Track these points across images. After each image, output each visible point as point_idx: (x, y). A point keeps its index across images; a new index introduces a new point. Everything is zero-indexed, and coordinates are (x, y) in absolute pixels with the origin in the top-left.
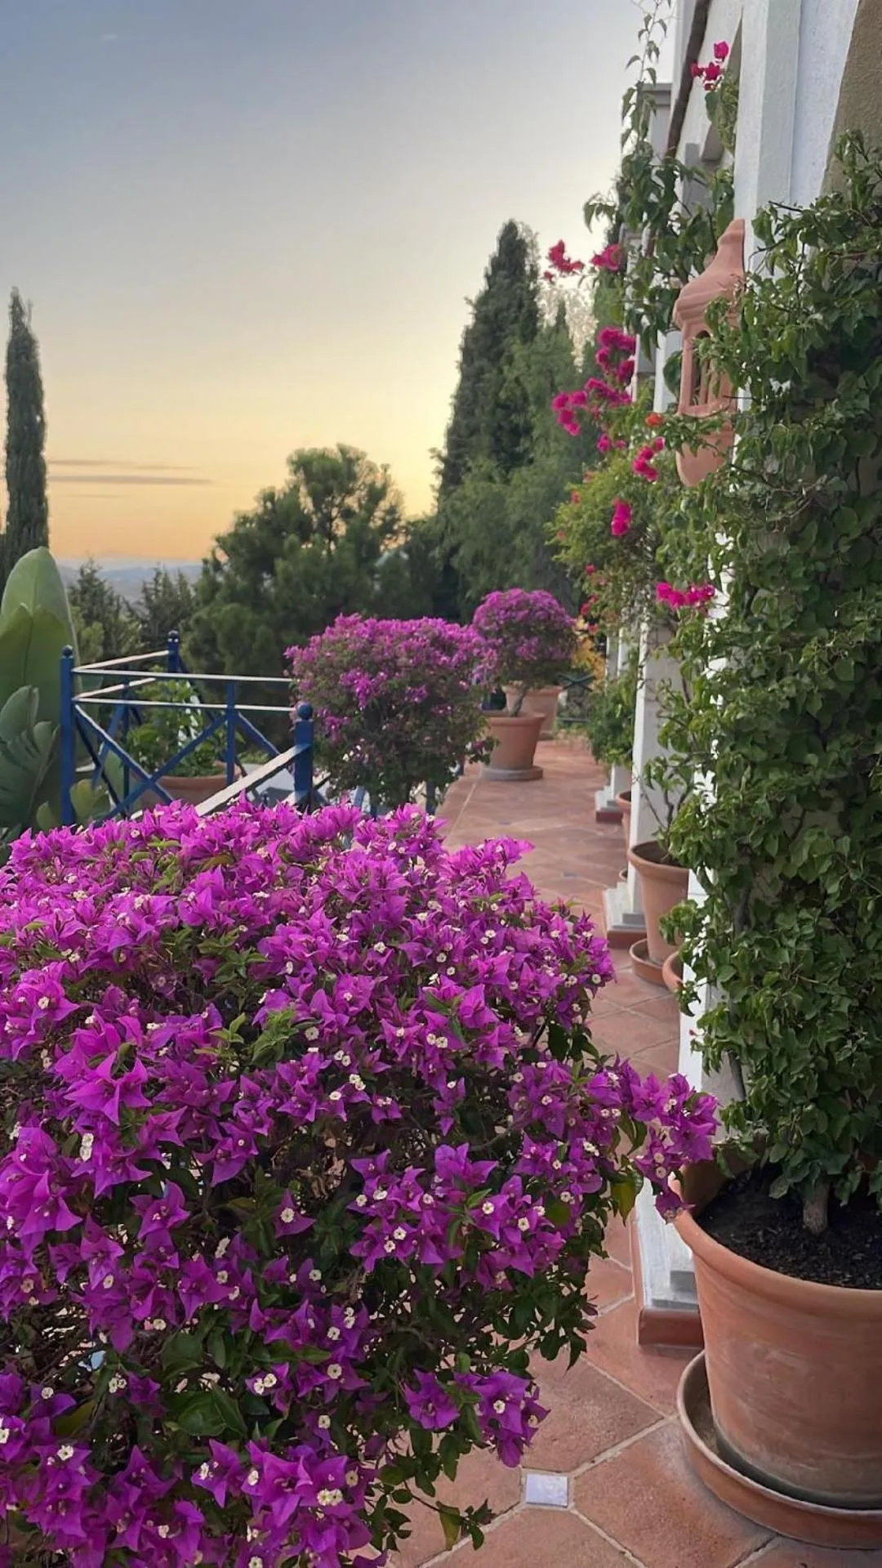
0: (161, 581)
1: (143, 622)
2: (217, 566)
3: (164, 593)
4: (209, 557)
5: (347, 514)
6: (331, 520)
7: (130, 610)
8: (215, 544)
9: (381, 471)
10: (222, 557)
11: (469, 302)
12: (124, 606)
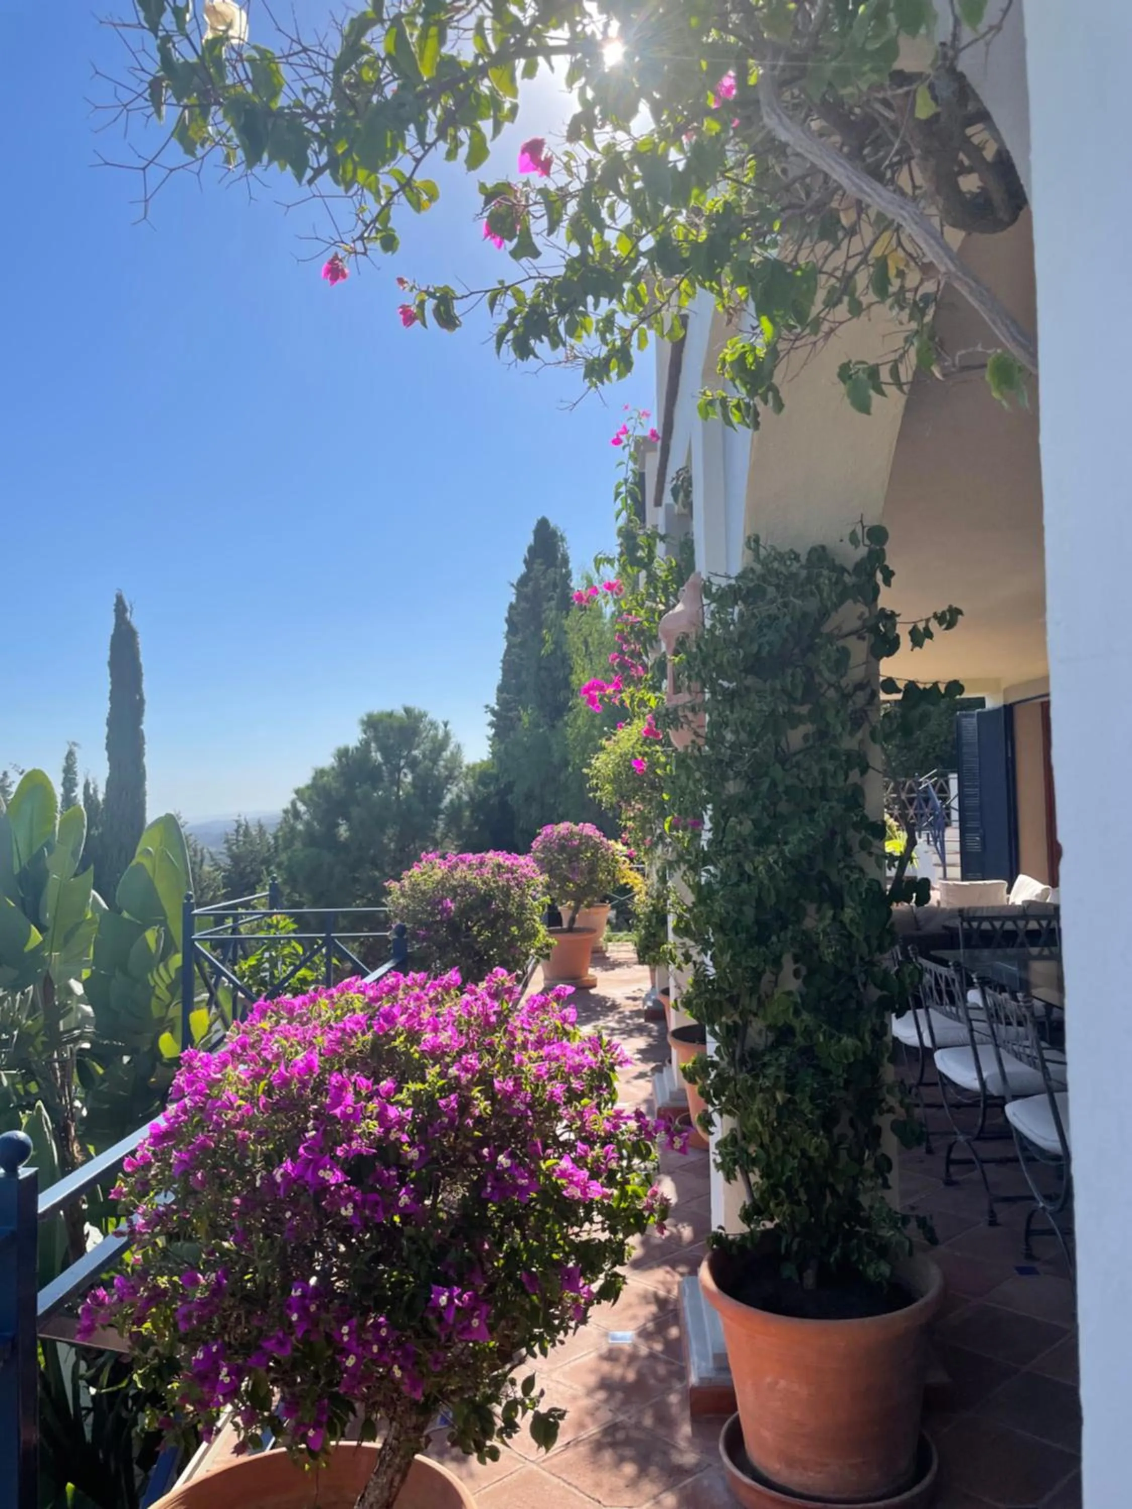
0: (241, 832)
1: (225, 871)
2: (297, 815)
3: (245, 843)
4: (289, 806)
5: (413, 764)
6: (399, 770)
7: (212, 859)
8: (294, 796)
9: (442, 726)
10: (302, 808)
11: (512, 585)
12: (207, 856)
